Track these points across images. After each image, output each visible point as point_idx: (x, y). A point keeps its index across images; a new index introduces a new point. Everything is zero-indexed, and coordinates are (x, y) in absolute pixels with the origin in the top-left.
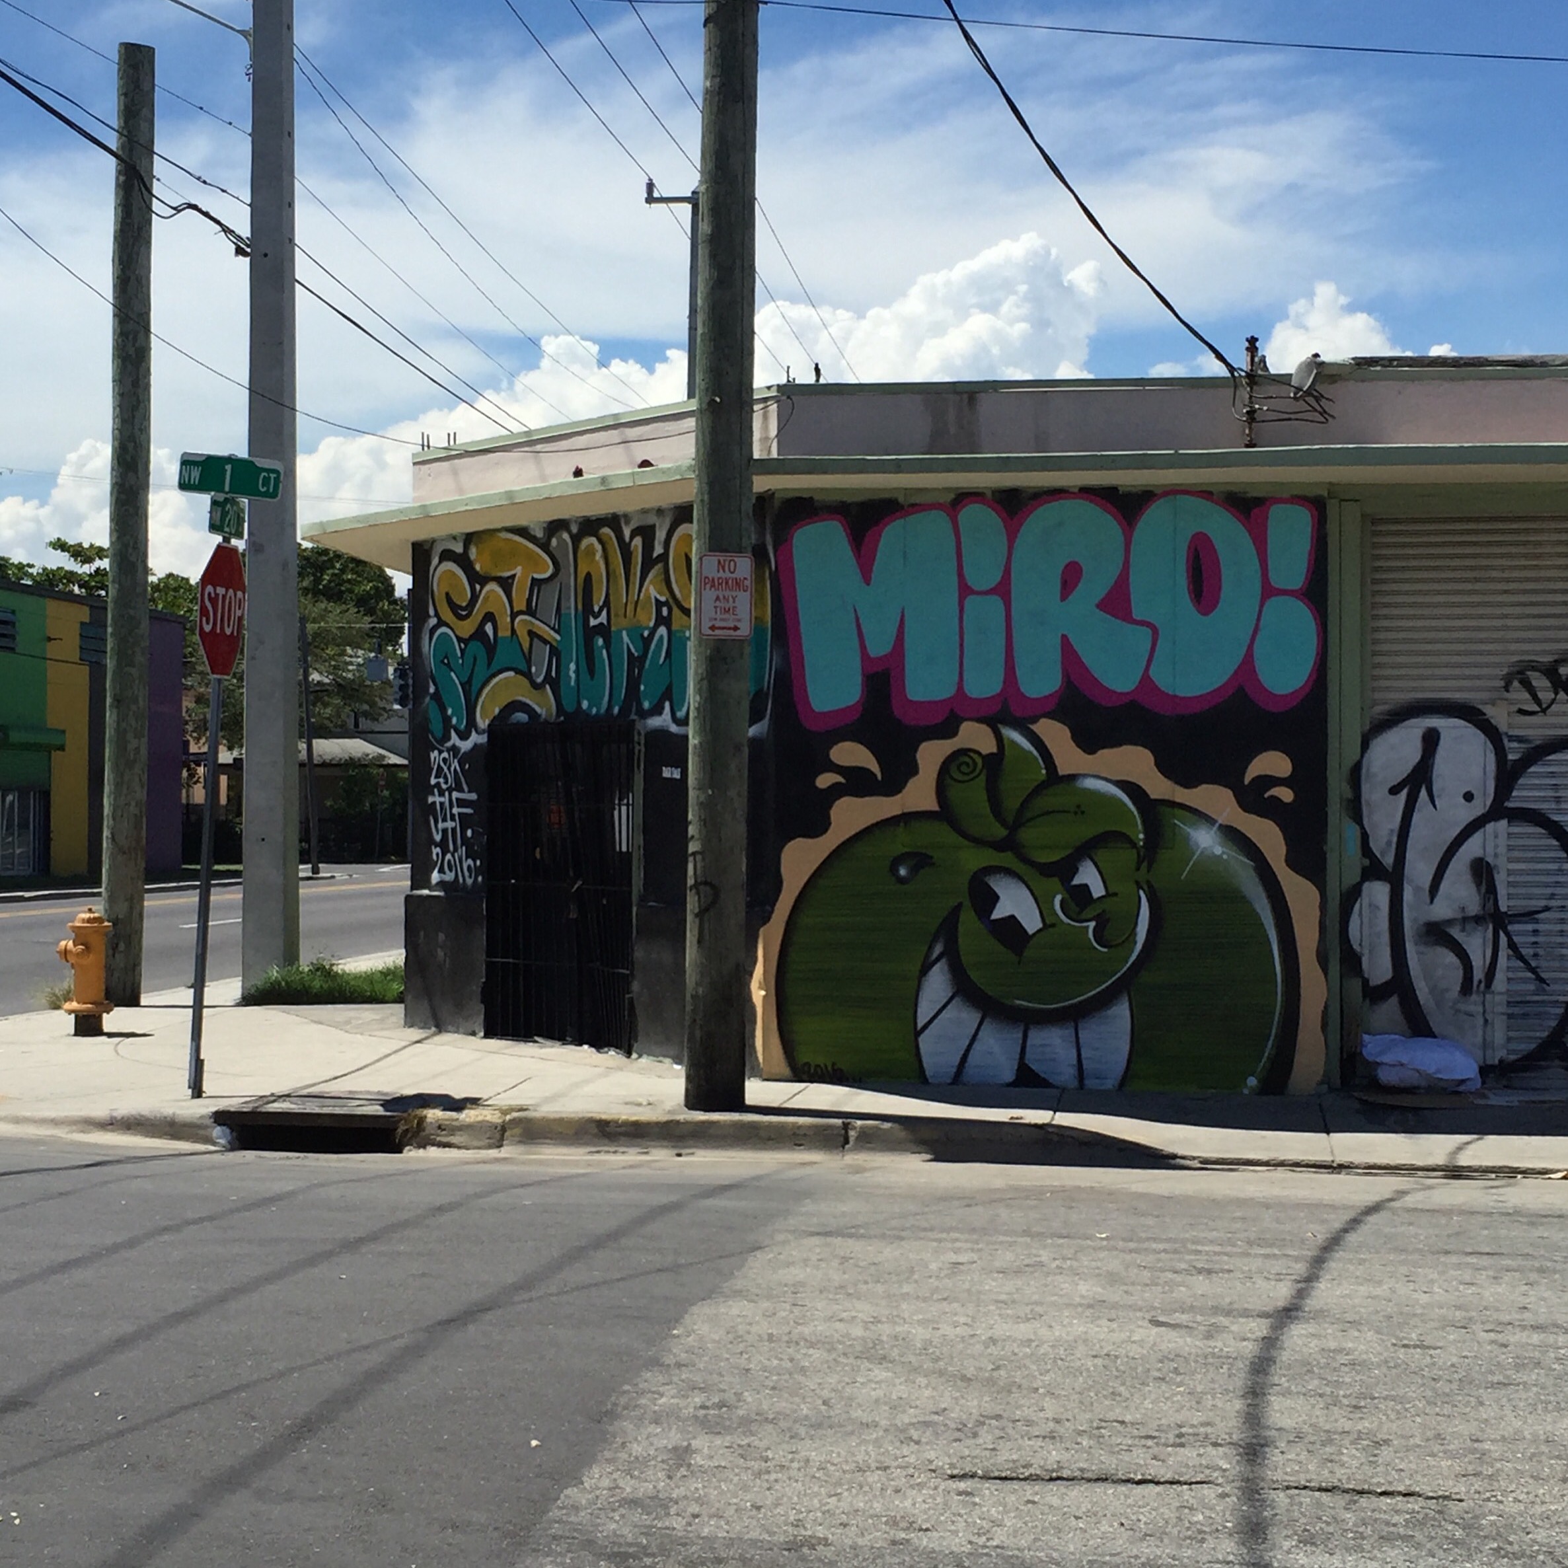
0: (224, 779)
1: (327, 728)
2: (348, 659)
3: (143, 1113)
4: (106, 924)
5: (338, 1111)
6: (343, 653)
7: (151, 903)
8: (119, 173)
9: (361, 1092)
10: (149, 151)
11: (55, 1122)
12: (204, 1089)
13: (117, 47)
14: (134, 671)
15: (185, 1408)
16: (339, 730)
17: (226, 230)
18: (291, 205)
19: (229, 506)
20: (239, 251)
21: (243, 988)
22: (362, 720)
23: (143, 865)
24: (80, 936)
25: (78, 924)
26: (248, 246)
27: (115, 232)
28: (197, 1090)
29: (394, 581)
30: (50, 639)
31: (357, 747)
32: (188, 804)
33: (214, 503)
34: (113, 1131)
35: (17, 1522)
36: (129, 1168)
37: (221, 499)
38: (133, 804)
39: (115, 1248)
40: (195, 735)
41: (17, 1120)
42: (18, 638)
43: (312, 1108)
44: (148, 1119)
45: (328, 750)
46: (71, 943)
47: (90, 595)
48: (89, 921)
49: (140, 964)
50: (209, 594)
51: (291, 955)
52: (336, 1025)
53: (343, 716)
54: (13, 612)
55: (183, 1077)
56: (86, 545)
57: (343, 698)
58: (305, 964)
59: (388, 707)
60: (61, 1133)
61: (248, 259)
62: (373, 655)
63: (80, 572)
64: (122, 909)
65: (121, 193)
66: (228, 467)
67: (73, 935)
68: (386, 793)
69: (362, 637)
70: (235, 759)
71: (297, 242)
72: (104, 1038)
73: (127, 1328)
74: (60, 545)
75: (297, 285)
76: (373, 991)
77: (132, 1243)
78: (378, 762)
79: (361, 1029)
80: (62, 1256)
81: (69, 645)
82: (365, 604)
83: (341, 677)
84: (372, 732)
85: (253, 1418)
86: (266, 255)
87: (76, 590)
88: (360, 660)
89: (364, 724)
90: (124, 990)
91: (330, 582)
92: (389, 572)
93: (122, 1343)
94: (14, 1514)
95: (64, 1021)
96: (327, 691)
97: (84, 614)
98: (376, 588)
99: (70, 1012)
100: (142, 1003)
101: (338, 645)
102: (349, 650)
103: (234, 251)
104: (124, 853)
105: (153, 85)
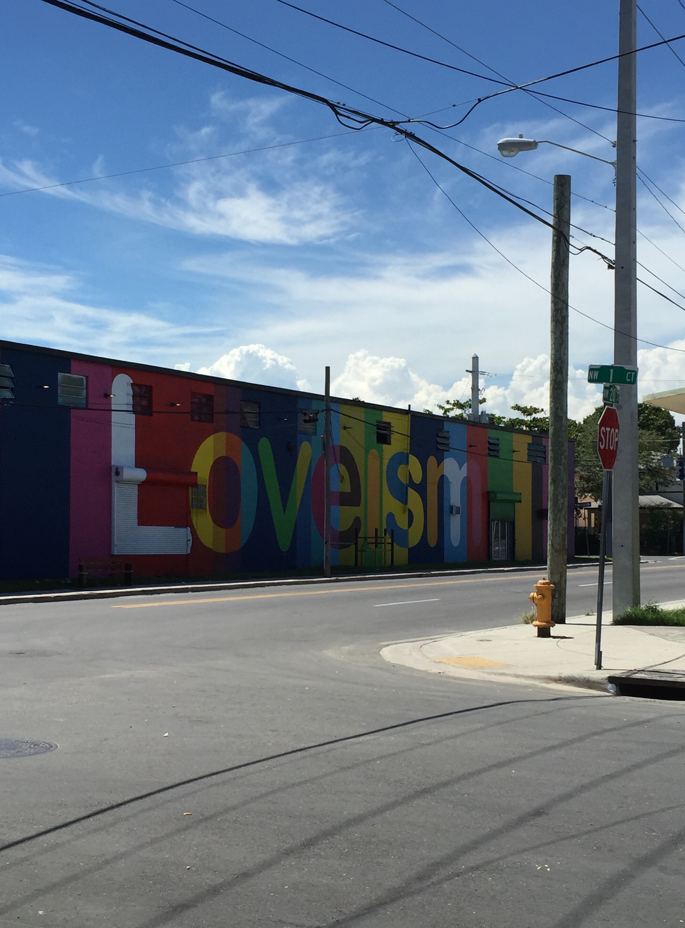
0: (593, 515)
1: (643, 490)
2: (653, 457)
3: (574, 675)
4: (551, 585)
5: (668, 679)
6: (650, 454)
7: (570, 573)
8: (554, 236)
9: (678, 671)
10: (568, 223)
11: (533, 678)
12: (602, 665)
13: (553, 177)
14: (561, 467)
15: (618, 823)
16: (648, 491)
17: (604, 257)
18: (635, 242)
19: (612, 389)
20: (610, 267)
21: (613, 617)
22: (659, 486)
23: (566, 557)
24: (539, 591)
25: (539, 585)
26: (614, 264)
27: (552, 263)
28: (599, 666)
29: (674, 418)
30: (514, 451)
31: (657, 500)
32: (576, 527)
33: (605, 388)
34: (561, 683)
35: (549, 869)
36: (572, 702)
37: (608, 386)
38: (561, 528)
39: (572, 741)
40: (579, 494)
41: (517, 676)
42: (500, 451)
43: (656, 677)
44: (577, 679)
45: (643, 501)
46: (535, 595)
47: (531, 430)
48: (544, 584)
49: (565, 604)
50: (603, 431)
51: (636, 601)
52: (662, 637)
53: (651, 485)
54: (498, 439)
55: (593, 659)
56: (529, 407)
57: (651, 476)
58: (643, 606)
59: (673, 480)
60: (537, 683)
61: (614, 270)
62: (665, 455)
63: (526, 420)
64: (557, 579)
65: (555, 245)
66: (612, 371)
67: (536, 590)
68: (672, 522)
69: (660, 446)
70: (599, 506)
71: (637, 261)
72: (551, 639)
73: (586, 781)
74: (517, 408)
75: (637, 281)
76: (678, 620)
77: (581, 739)
78: (668, 507)
79: (674, 639)
80: (551, 743)
81: (522, 453)
82: (661, 430)
83: (651, 466)
84: (665, 492)
85: (654, 831)
86: (622, 268)
87: (524, 428)
88: (659, 457)
89: (661, 488)
90: (558, 616)
91: (643, 420)
92: (672, 413)
93: (584, 788)
94: (547, 866)
95: (532, 630)
96: (643, 472)
97: (529, 439)
98: (666, 422)
99: (535, 626)
100: (566, 622)
101: (648, 450)
102: (653, 453)
103: (607, 267)
104: (557, 552)
105: (570, 193)
